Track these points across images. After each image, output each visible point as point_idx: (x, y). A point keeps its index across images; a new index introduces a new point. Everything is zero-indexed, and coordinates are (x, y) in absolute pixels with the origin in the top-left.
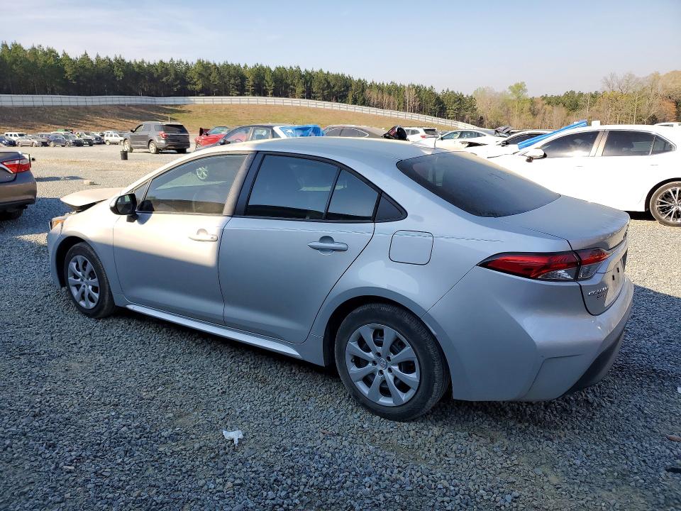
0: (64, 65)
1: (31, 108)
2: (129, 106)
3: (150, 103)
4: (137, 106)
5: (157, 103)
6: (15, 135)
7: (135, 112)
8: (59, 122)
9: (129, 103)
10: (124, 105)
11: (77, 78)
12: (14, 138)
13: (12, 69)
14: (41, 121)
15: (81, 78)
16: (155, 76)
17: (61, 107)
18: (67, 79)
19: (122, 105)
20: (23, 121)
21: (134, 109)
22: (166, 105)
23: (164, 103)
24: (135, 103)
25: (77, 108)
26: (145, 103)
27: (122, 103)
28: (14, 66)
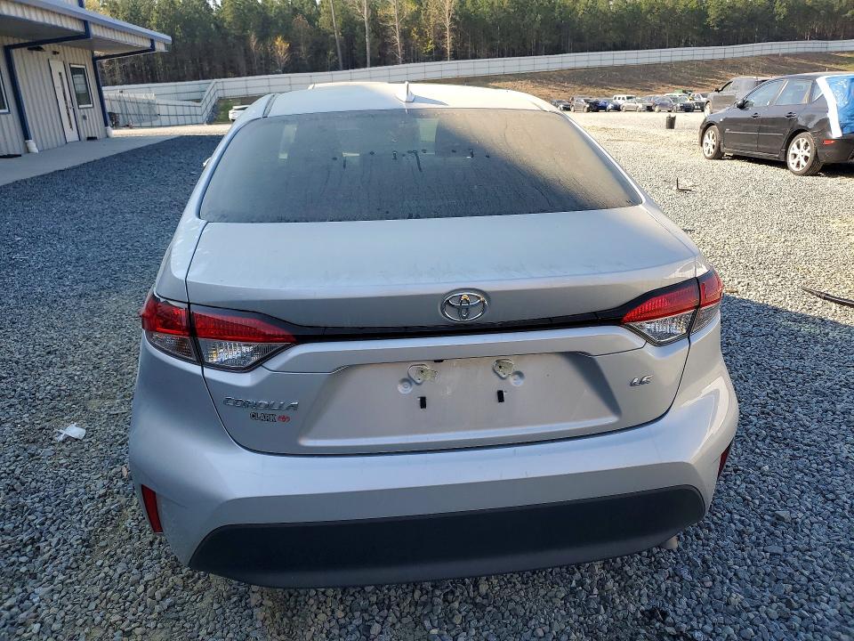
0: (708, 7)
1: (655, 65)
2: (784, 55)
3: (818, 50)
4: (796, 56)
5: (830, 50)
6: (623, 99)
7: (791, 65)
8: (683, 81)
9: (786, 51)
10: (777, 55)
11: (720, 23)
12: (620, 102)
13: (646, 19)
14: (662, 81)
15: (726, 23)
16: (836, 9)
17: (691, 62)
18: (708, 25)
19: (774, 55)
20: (643, 81)
21: (790, 60)
22: (843, 52)
23: (840, 49)
24: (794, 50)
25: (710, 62)
26: (811, 50)
27: (774, 52)
28: (648, 16)
